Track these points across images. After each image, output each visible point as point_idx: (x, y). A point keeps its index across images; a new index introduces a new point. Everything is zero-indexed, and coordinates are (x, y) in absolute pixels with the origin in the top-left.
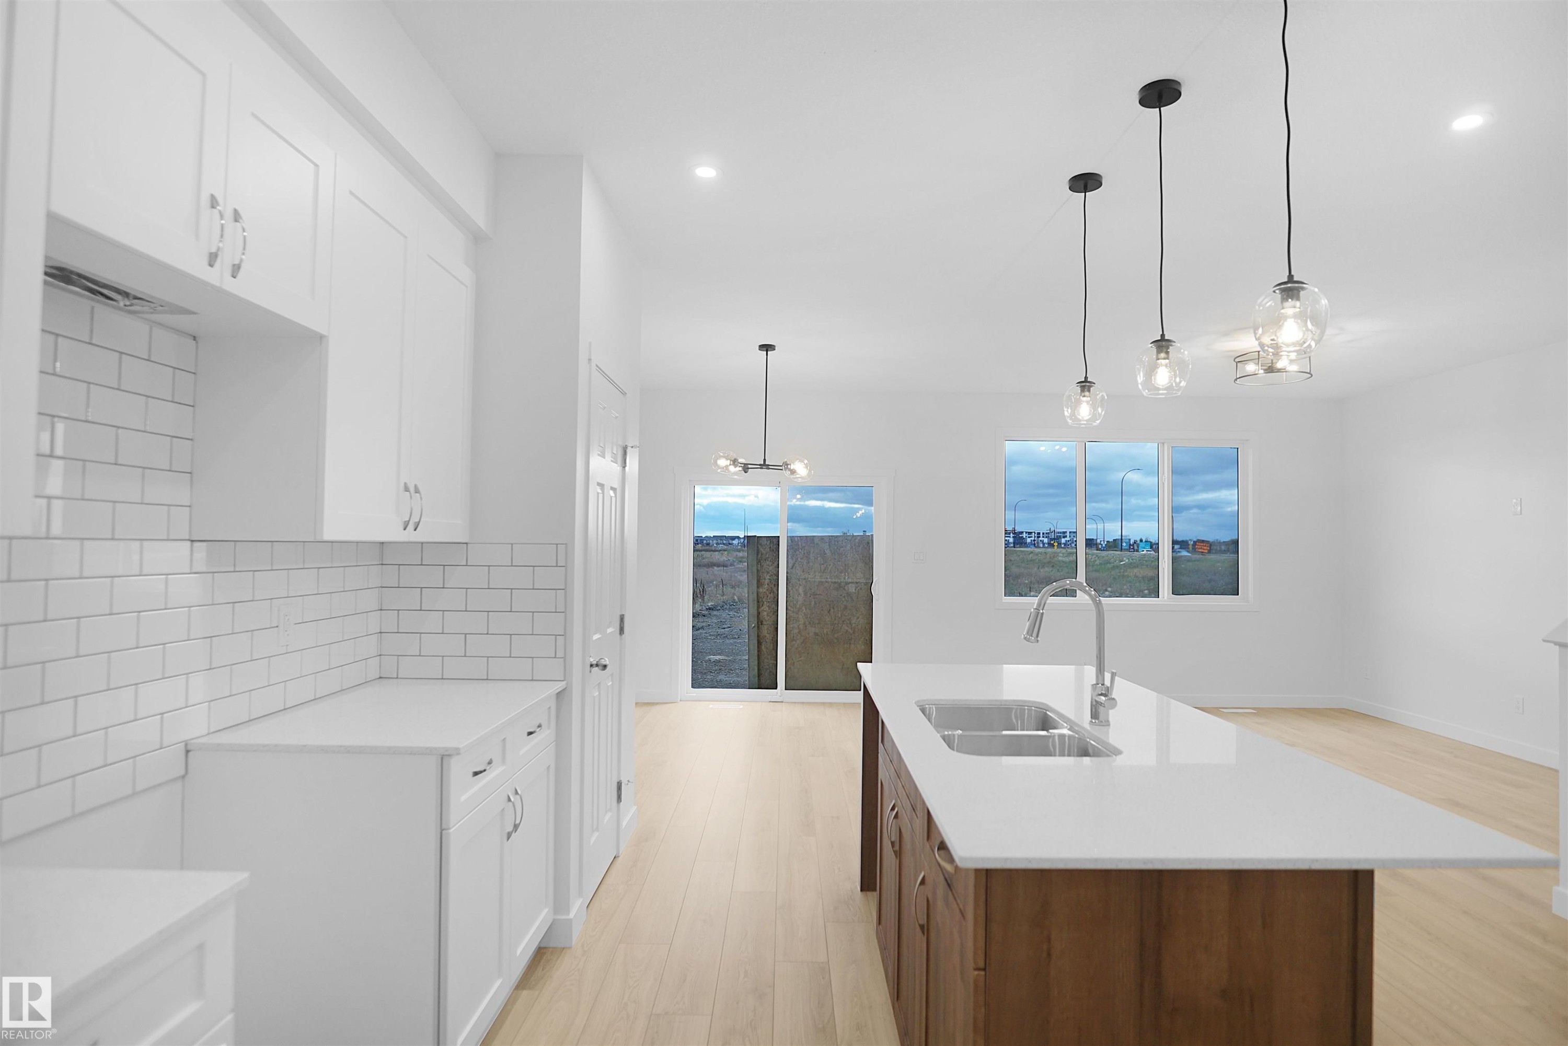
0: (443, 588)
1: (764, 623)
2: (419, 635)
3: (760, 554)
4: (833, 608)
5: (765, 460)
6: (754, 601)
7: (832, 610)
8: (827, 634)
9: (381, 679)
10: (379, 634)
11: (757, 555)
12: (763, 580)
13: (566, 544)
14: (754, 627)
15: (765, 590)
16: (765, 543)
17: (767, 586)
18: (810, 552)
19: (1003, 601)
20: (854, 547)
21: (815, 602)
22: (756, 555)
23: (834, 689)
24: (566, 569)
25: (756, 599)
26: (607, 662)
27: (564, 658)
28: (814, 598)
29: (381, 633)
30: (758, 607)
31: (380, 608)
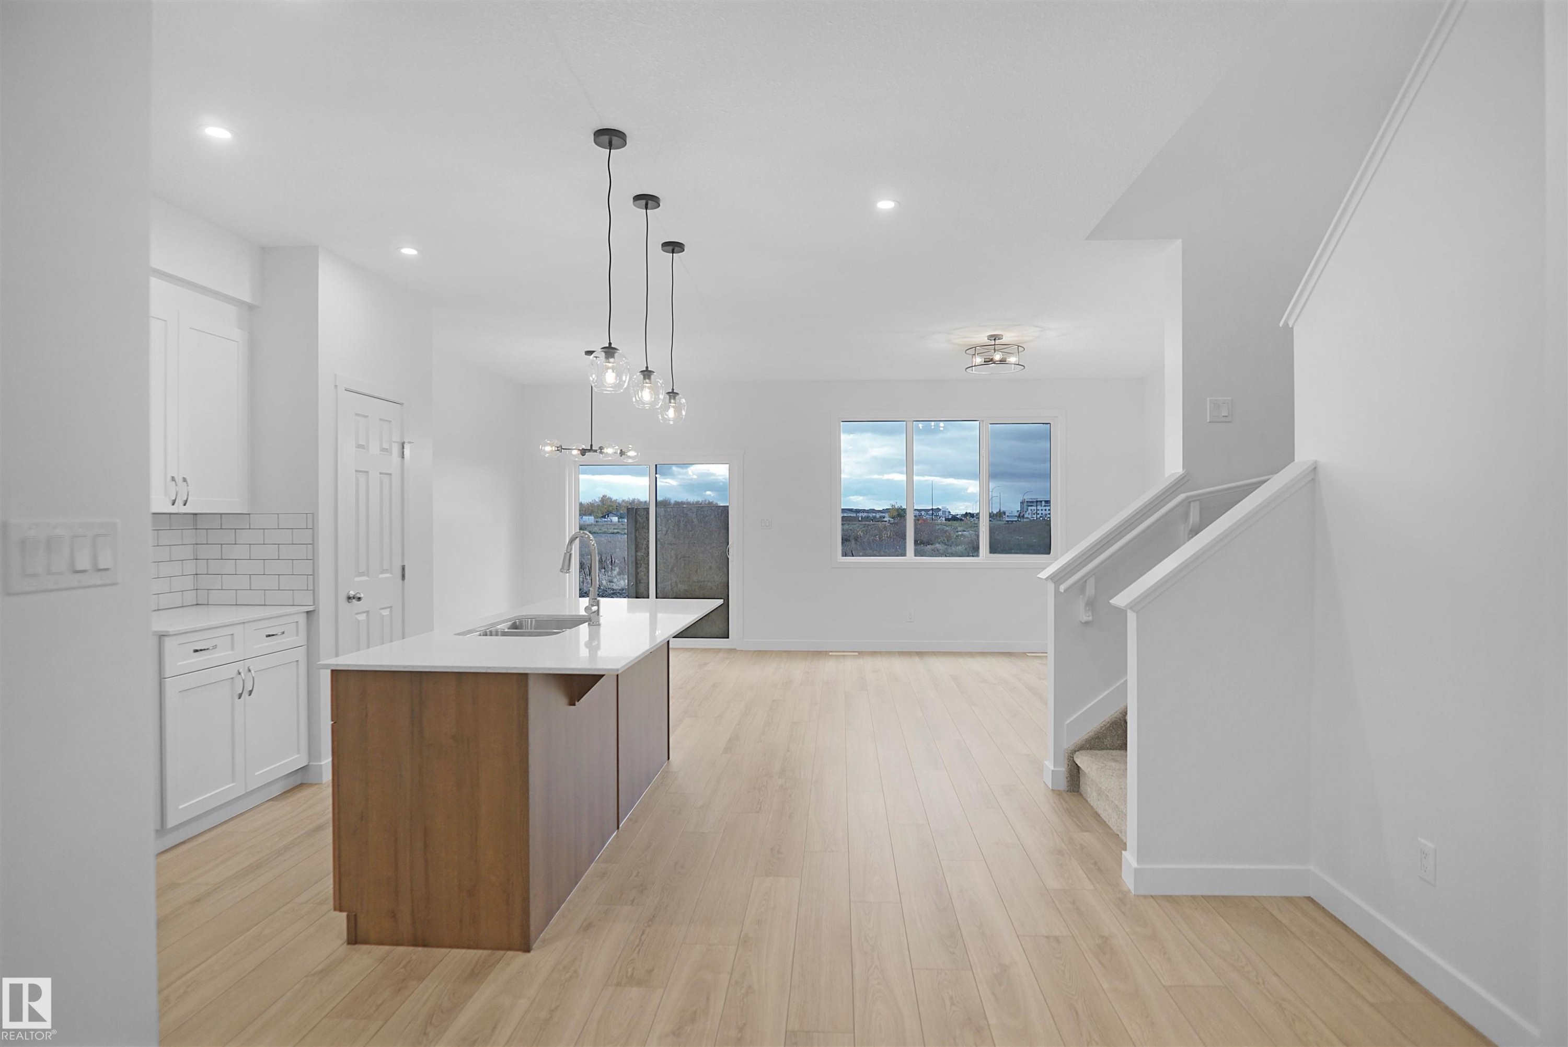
0: (235, 544)
1: (642, 581)
2: (220, 576)
3: (638, 522)
4: (700, 568)
5: (591, 445)
6: (632, 563)
7: (699, 570)
8: (695, 590)
9: (197, 606)
10: (195, 576)
11: (636, 524)
12: (641, 546)
13: (313, 513)
14: (633, 585)
15: (642, 554)
16: (643, 513)
17: (644, 550)
18: (680, 521)
19: (838, 561)
20: (717, 516)
21: (684, 563)
22: (634, 524)
23: (701, 636)
24: (313, 530)
25: (634, 562)
26: (362, 595)
27: (314, 590)
28: (684, 560)
29: (196, 574)
30: (637, 568)
31: (195, 558)
